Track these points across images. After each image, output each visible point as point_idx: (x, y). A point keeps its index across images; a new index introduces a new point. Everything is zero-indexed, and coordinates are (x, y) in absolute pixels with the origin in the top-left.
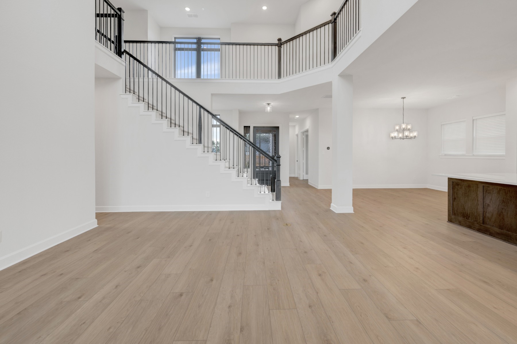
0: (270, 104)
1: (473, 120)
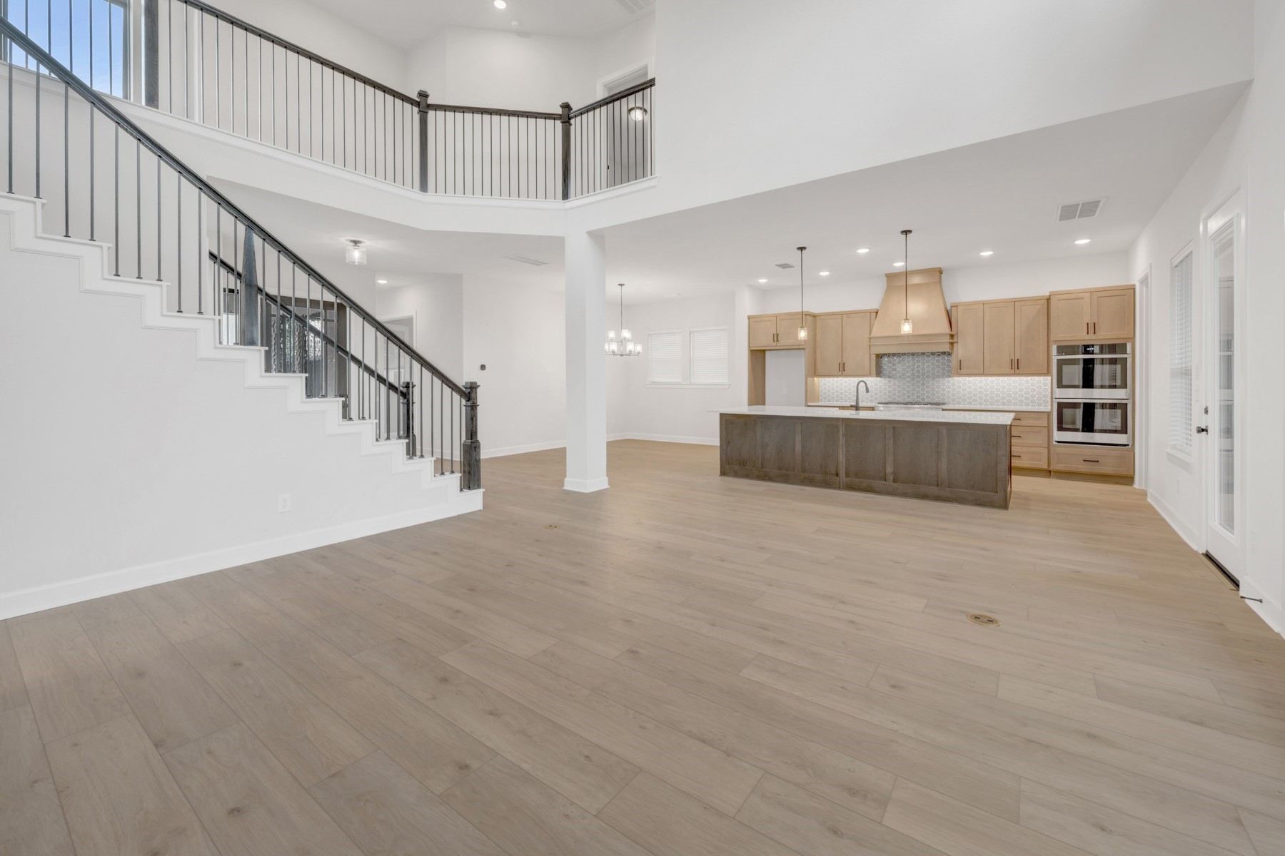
0: (360, 242)
1: (690, 332)
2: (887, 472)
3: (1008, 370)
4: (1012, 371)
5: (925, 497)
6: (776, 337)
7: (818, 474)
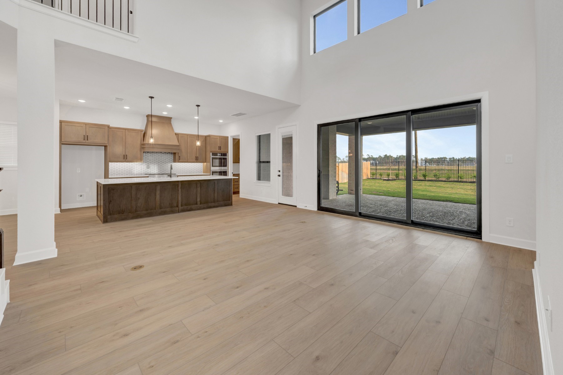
2: (198, 201)
3: (194, 160)
4: (196, 161)
5: (210, 207)
6: (86, 137)
7: (168, 208)
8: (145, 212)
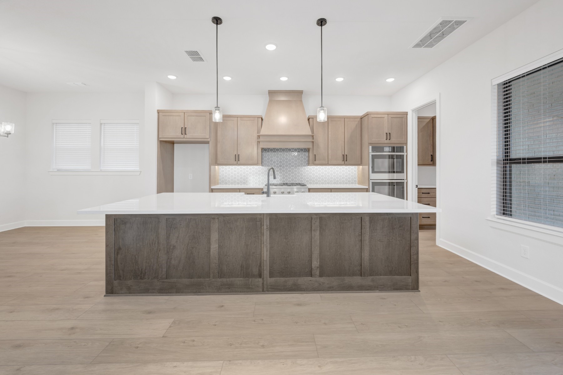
2: (313, 266)
3: (341, 161)
4: (343, 163)
6: (184, 131)
7: (238, 277)
8: (186, 281)
